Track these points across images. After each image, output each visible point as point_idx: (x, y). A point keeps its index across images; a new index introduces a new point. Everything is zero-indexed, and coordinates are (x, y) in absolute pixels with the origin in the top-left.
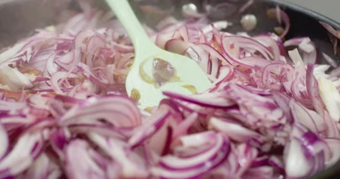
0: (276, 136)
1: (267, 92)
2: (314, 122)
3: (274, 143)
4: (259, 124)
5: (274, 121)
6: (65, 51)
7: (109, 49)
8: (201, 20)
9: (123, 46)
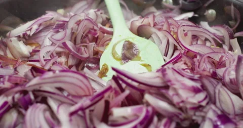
0: (195, 115)
1: (196, 77)
2: (233, 105)
3: (193, 120)
4: (181, 105)
5: (194, 104)
6: (60, 30)
7: (95, 30)
8: (174, 11)
9: (107, 28)
